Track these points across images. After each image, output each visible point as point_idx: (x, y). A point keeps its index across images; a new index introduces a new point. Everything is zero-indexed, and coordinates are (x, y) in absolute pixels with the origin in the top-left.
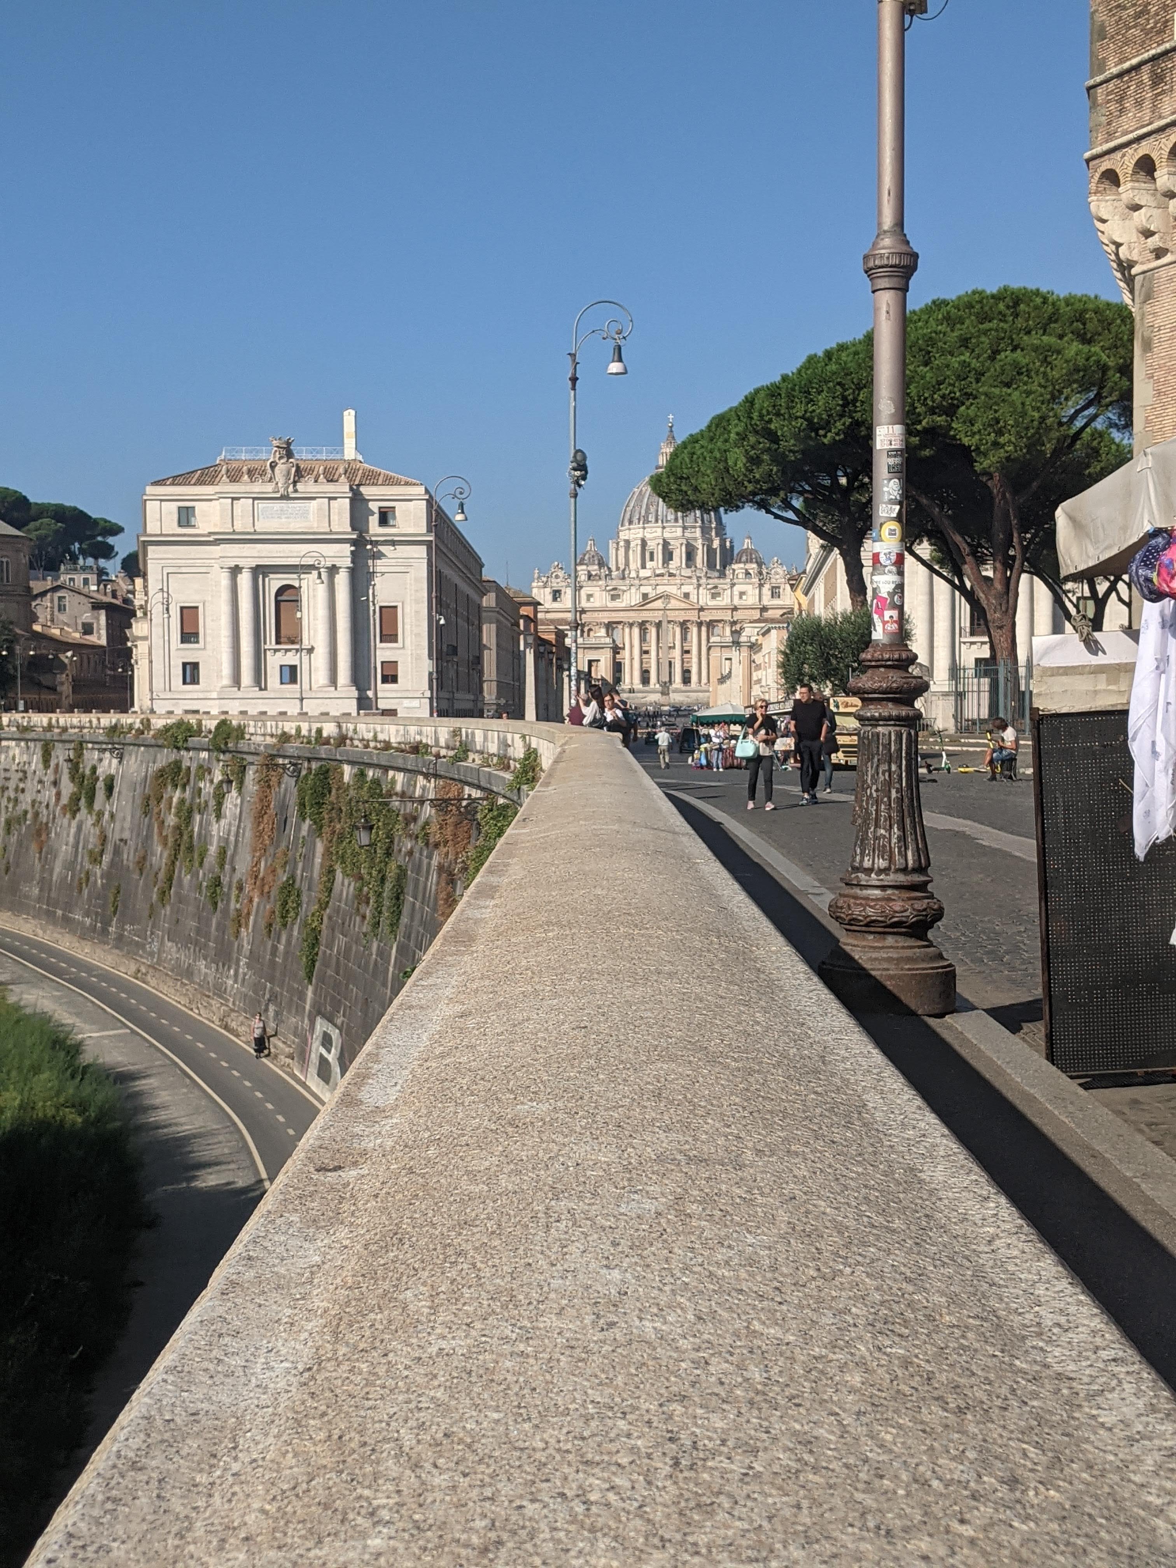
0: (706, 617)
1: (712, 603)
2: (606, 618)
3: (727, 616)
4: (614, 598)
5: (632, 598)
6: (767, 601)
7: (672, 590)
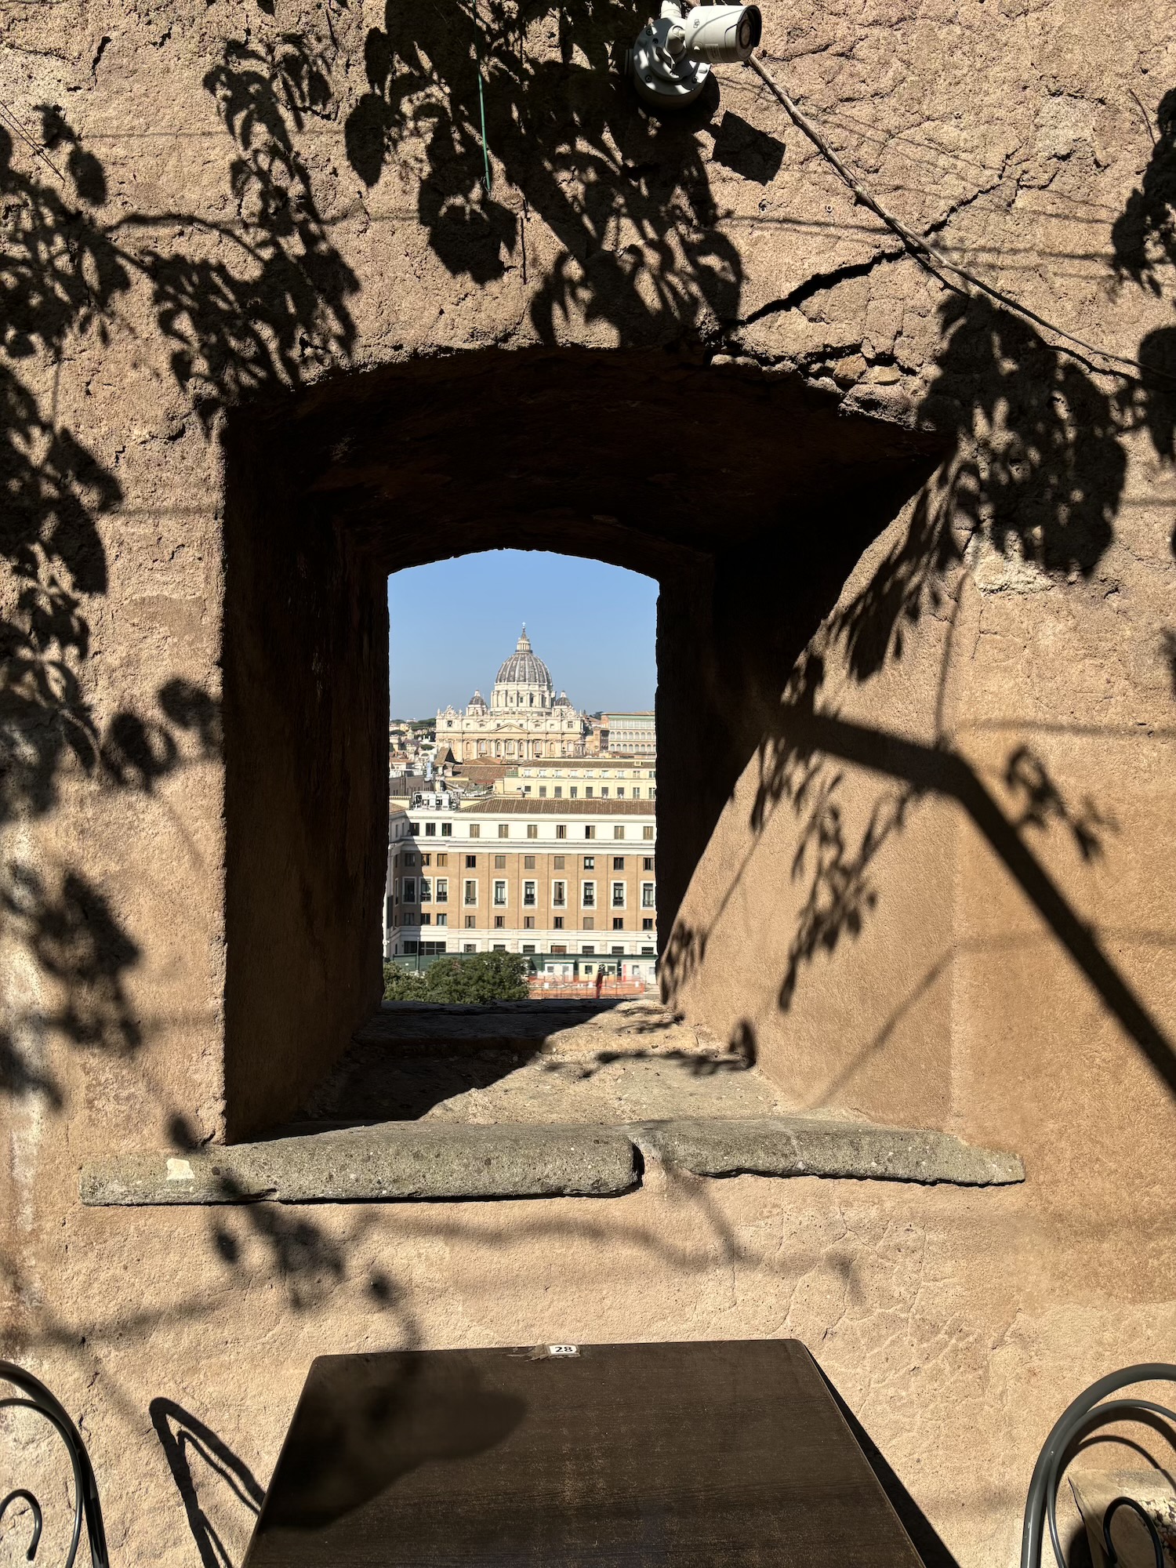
0: (532, 737)
1: (535, 730)
2: (476, 736)
3: (543, 737)
4: (481, 725)
5: (491, 726)
6: (565, 729)
7: (513, 722)
